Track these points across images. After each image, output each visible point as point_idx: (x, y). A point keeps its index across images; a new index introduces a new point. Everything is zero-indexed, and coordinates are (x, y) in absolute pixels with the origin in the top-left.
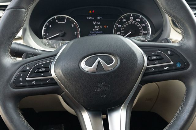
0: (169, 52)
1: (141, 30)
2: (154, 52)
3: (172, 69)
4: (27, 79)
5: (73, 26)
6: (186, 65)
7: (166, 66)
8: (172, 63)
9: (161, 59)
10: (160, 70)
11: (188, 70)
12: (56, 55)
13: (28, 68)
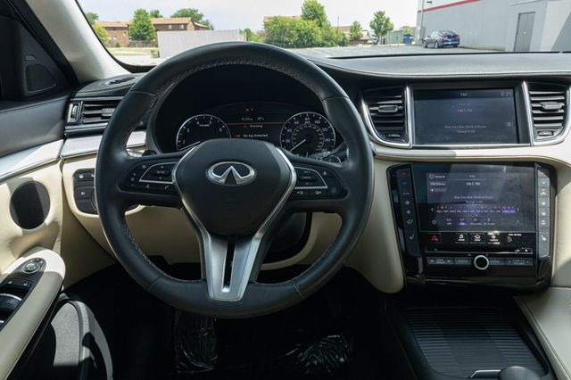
0: (325, 173)
1: (321, 136)
2: (307, 169)
3: (326, 194)
4: (141, 181)
5: (221, 130)
6: (343, 193)
7: (319, 190)
8: (326, 187)
9: (315, 181)
10: (310, 195)
11: (346, 198)
12: (181, 157)
13: (144, 167)
